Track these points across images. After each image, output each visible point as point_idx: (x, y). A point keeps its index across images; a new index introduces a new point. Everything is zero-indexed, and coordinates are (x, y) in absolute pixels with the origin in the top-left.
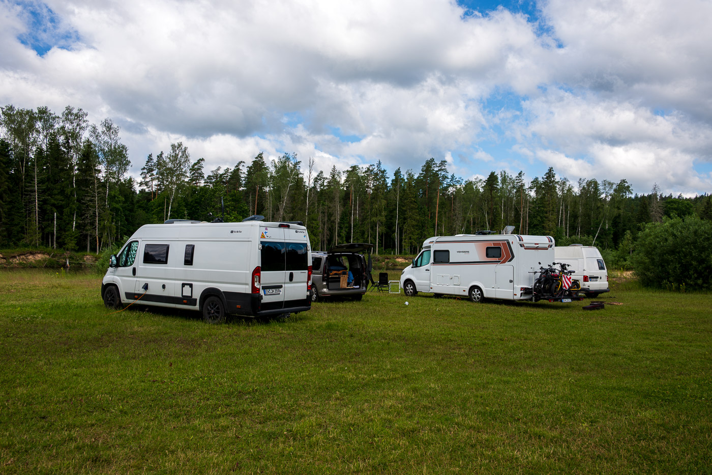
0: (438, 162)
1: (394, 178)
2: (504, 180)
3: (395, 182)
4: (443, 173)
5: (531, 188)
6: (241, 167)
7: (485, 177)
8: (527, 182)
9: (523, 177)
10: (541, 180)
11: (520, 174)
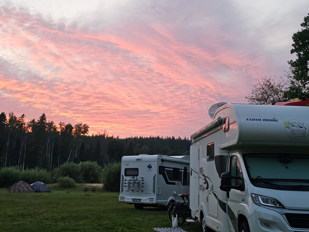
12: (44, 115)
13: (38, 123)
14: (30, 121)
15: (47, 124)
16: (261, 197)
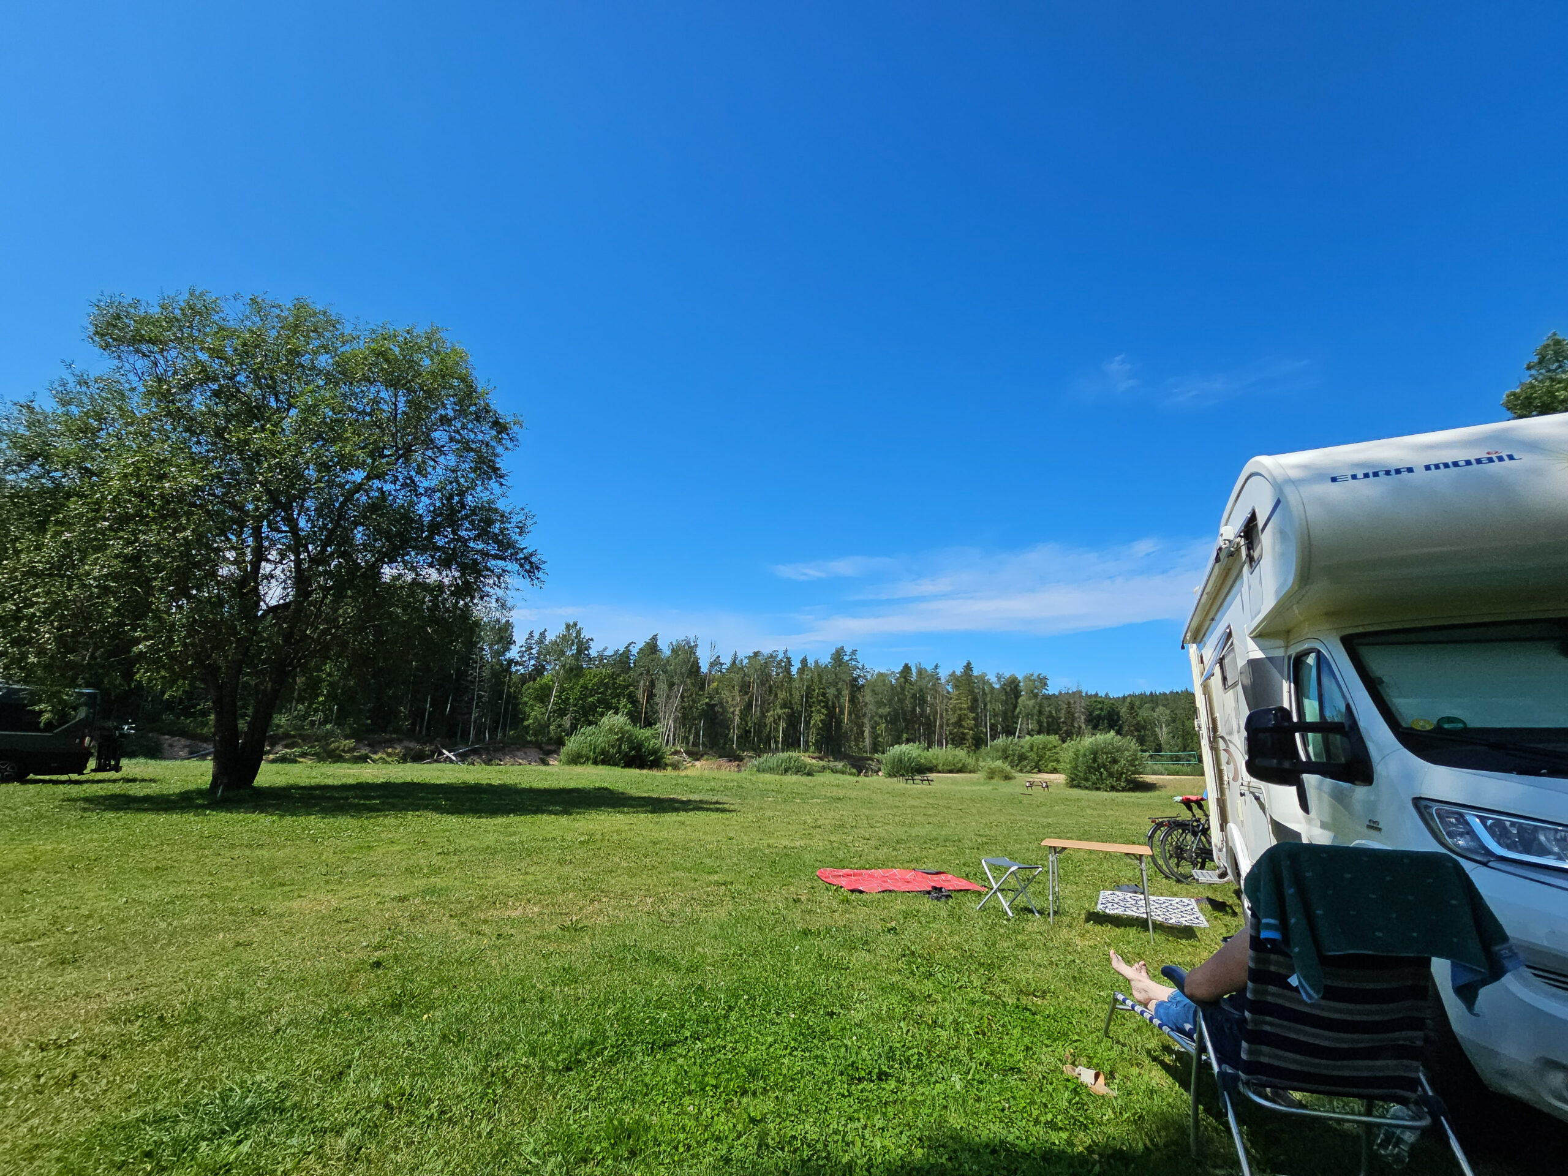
0: (848, 650)
1: (800, 666)
2: (920, 672)
3: (801, 671)
4: (854, 663)
5: (948, 682)
6: (631, 648)
7: (898, 669)
8: (944, 674)
9: (938, 670)
10: (958, 673)
11: (936, 666)
12: (969, 664)
13: (962, 676)
14: (948, 674)
15: (976, 677)
16: (1483, 820)
